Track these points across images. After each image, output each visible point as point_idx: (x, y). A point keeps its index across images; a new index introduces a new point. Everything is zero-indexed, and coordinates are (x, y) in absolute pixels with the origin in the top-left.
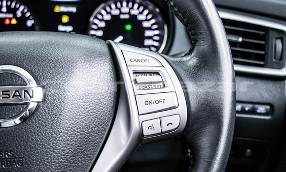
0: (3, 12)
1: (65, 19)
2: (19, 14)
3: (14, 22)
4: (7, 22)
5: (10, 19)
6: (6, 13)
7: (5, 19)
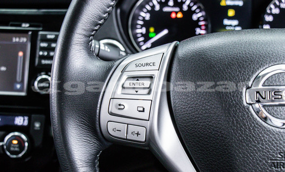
0: (170, 6)
1: (231, 13)
2: (185, 8)
3: (180, 15)
4: (173, 15)
5: (176, 13)
6: (172, 7)
7: (171, 13)
